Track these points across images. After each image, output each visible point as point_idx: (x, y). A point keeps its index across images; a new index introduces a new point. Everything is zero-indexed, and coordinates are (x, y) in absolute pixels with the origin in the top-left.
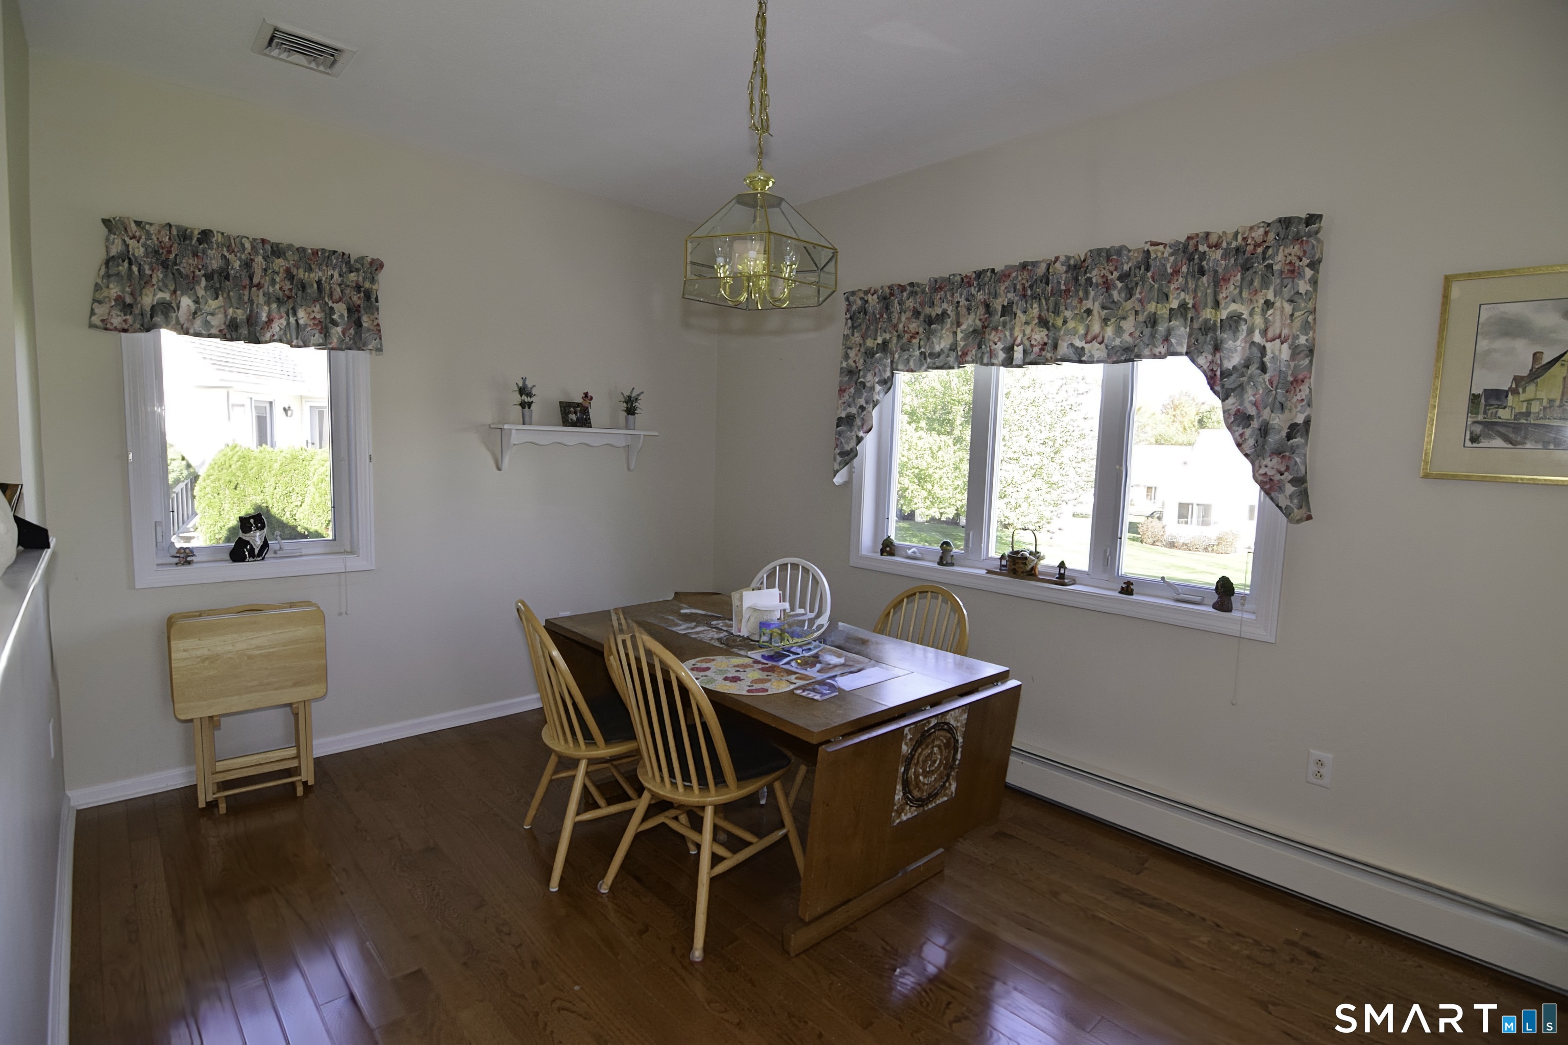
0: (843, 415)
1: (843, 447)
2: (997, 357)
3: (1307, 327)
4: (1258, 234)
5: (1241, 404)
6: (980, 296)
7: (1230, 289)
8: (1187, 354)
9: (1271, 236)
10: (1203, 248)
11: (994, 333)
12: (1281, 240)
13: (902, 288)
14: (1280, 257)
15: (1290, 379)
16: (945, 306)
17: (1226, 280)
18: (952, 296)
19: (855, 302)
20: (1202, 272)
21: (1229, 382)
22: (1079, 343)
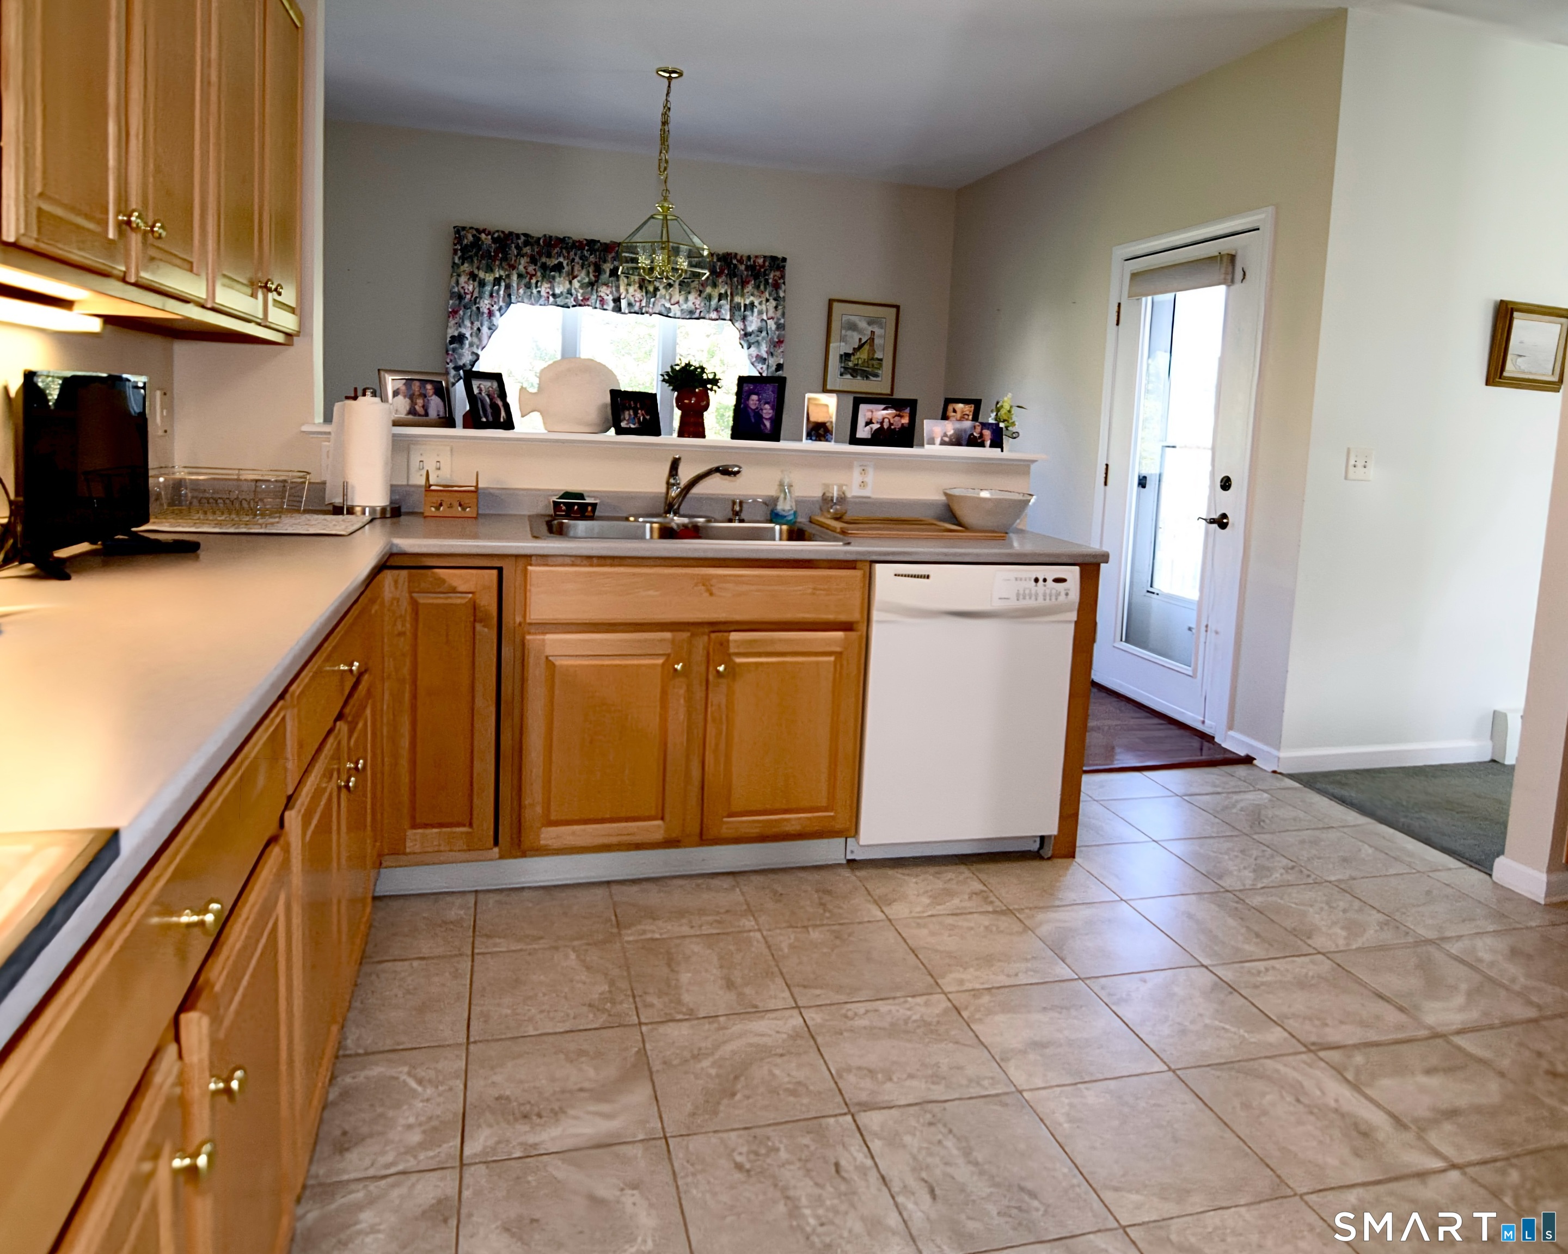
0: (456, 334)
1: (456, 362)
2: (608, 304)
3: (783, 315)
4: (761, 261)
5: (760, 351)
6: (592, 259)
7: (749, 288)
8: (730, 320)
9: (767, 264)
10: (735, 262)
11: (605, 288)
12: (772, 268)
13: (518, 236)
14: (771, 276)
15: (776, 340)
16: (561, 259)
17: (748, 283)
18: (568, 253)
19: (465, 237)
20: (735, 276)
21: (752, 339)
22: (668, 305)
